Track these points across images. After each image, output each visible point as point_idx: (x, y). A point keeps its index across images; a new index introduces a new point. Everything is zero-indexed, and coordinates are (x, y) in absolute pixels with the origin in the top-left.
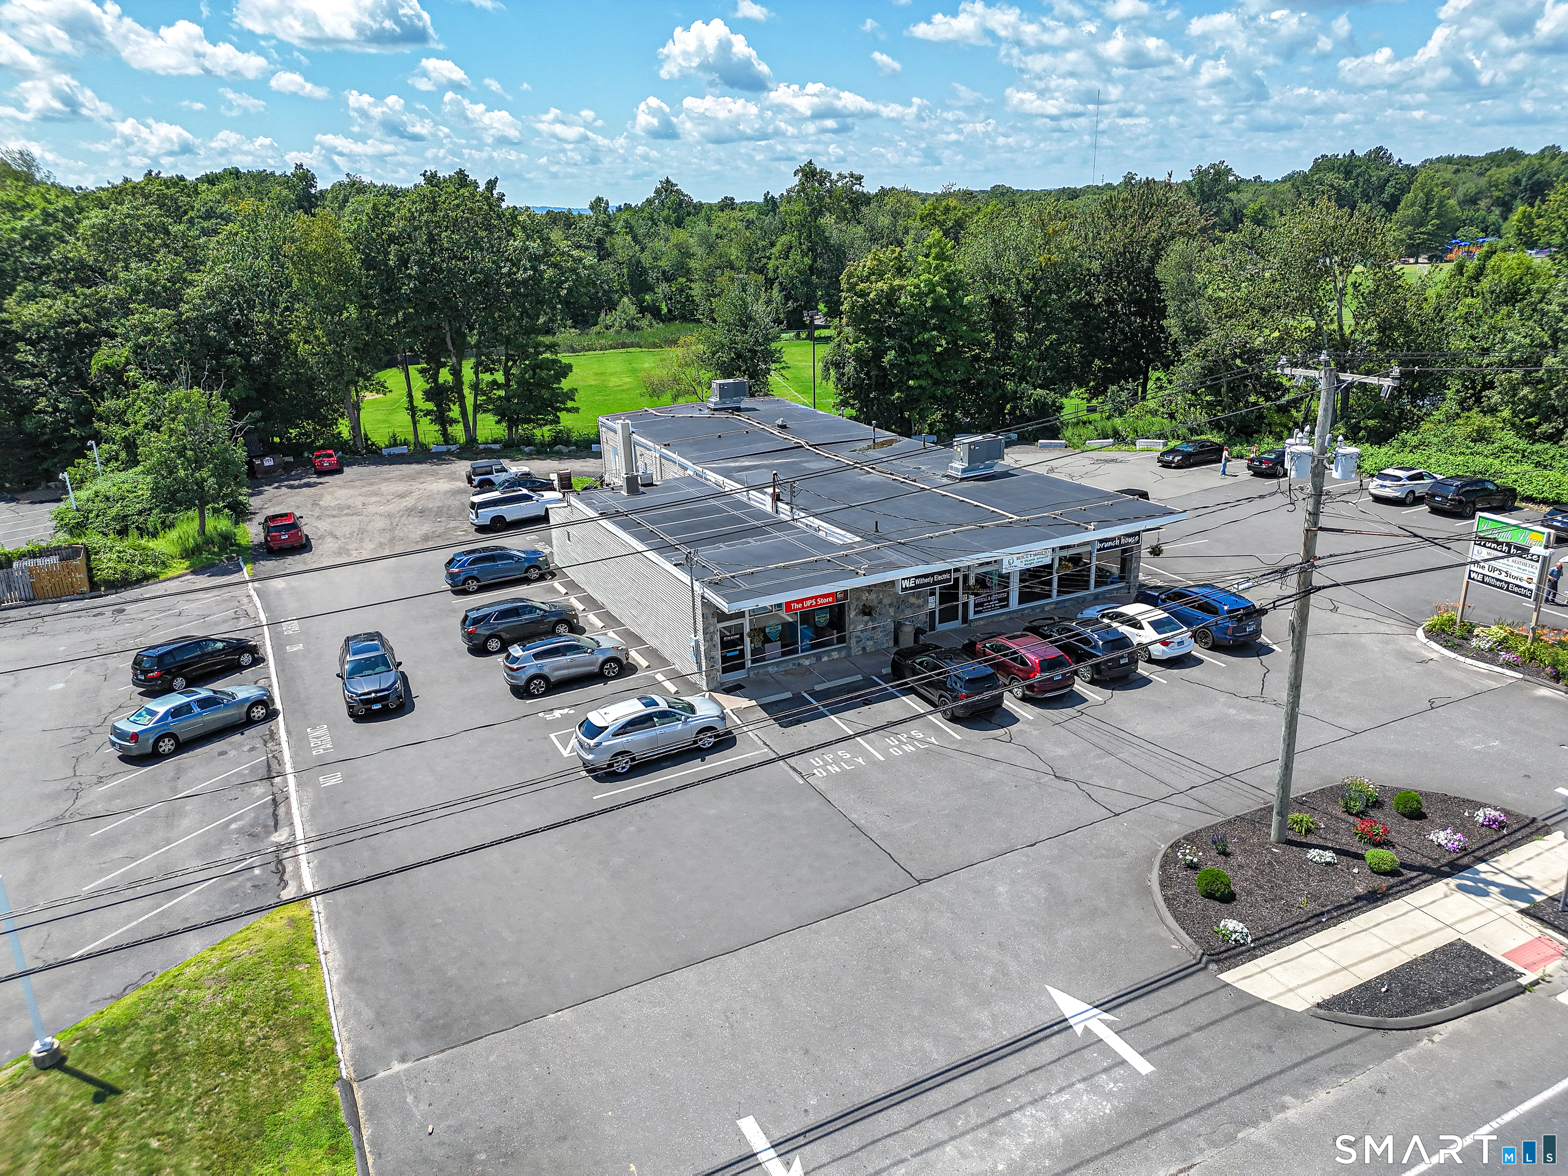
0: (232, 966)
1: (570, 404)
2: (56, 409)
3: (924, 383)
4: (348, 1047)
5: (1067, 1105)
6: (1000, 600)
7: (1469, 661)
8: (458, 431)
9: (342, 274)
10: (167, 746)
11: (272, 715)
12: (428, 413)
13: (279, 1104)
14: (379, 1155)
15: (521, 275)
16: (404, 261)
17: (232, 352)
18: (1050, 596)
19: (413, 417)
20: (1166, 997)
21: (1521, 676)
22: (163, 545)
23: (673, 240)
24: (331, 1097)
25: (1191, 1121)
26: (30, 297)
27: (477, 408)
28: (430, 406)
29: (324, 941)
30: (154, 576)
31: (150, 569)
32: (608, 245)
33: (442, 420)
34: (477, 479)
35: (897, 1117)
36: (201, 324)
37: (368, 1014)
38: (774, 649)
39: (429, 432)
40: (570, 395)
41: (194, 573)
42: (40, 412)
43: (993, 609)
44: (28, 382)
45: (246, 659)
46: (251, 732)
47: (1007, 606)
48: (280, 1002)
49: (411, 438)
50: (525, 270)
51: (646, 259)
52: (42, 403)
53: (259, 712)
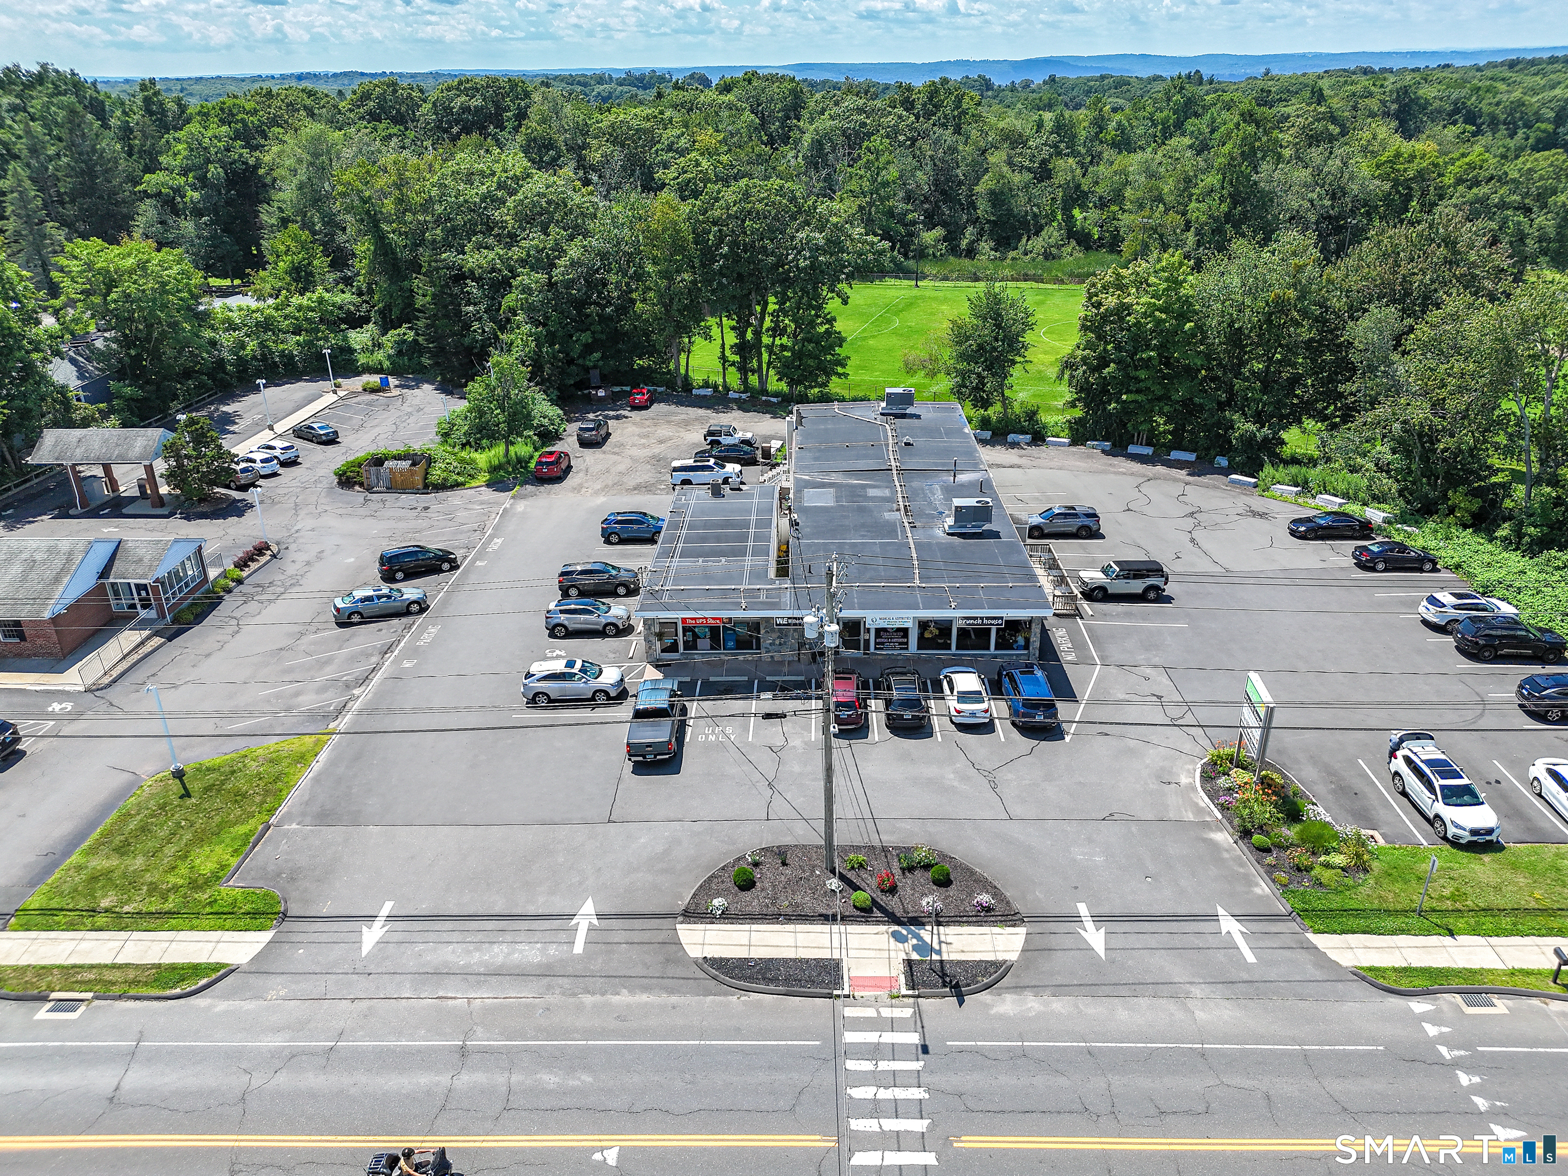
0: (274, 755)
1: (840, 370)
2: (484, 332)
3: (1139, 398)
4: (286, 809)
5: (521, 951)
6: (900, 644)
7: (1202, 794)
8: (753, 380)
9: (678, 246)
10: (356, 618)
11: (422, 610)
12: (733, 364)
13: (235, 824)
14: (252, 859)
15: (802, 264)
16: (721, 240)
17: (595, 303)
18: (948, 647)
19: (723, 365)
20: (638, 924)
21: (1220, 816)
22: (482, 458)
23: (1115, 167)
24: (256, 828)
25: (566, 980)
26: (479, 247)
27: (769, 364)
28: (737, 358)
29: (323, 757)
30: (463, 484)
31: (461, 479)
32: (1051, 166)
33: (743, 369)
34: (710, 439)
35: (449, 925)
36: (569, 284)
37: (306, 797)
38: (704, 643)
39: (734, 378)
40: (842, 363)
41: (488, 485)
42: (475, 331)
43: (894, 649)
44: (471, 308)
45: (446, 566)
46: (404, 620)
47: (907, 649)
48: (277, 779)
49: (720, 381)
50: (805, 259)
51: (1085, 185)
52: (476, 325)
53: (415, 608)
